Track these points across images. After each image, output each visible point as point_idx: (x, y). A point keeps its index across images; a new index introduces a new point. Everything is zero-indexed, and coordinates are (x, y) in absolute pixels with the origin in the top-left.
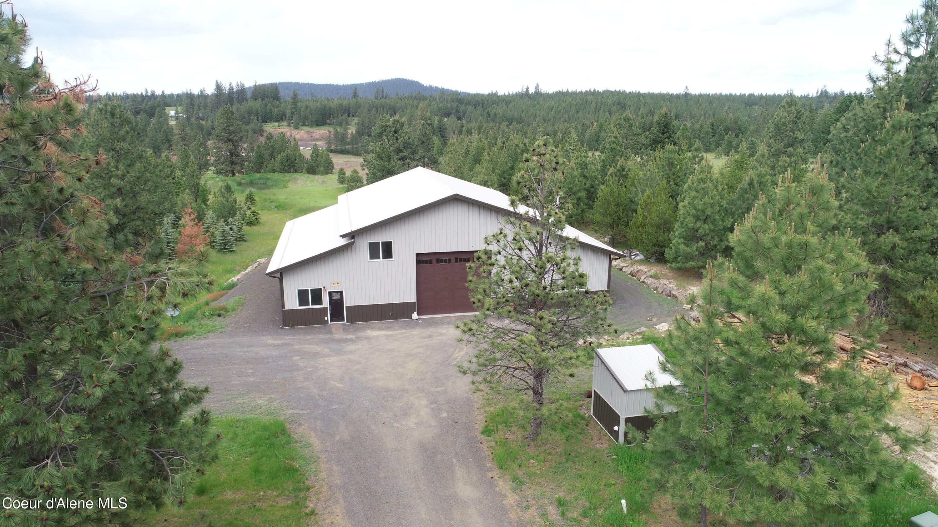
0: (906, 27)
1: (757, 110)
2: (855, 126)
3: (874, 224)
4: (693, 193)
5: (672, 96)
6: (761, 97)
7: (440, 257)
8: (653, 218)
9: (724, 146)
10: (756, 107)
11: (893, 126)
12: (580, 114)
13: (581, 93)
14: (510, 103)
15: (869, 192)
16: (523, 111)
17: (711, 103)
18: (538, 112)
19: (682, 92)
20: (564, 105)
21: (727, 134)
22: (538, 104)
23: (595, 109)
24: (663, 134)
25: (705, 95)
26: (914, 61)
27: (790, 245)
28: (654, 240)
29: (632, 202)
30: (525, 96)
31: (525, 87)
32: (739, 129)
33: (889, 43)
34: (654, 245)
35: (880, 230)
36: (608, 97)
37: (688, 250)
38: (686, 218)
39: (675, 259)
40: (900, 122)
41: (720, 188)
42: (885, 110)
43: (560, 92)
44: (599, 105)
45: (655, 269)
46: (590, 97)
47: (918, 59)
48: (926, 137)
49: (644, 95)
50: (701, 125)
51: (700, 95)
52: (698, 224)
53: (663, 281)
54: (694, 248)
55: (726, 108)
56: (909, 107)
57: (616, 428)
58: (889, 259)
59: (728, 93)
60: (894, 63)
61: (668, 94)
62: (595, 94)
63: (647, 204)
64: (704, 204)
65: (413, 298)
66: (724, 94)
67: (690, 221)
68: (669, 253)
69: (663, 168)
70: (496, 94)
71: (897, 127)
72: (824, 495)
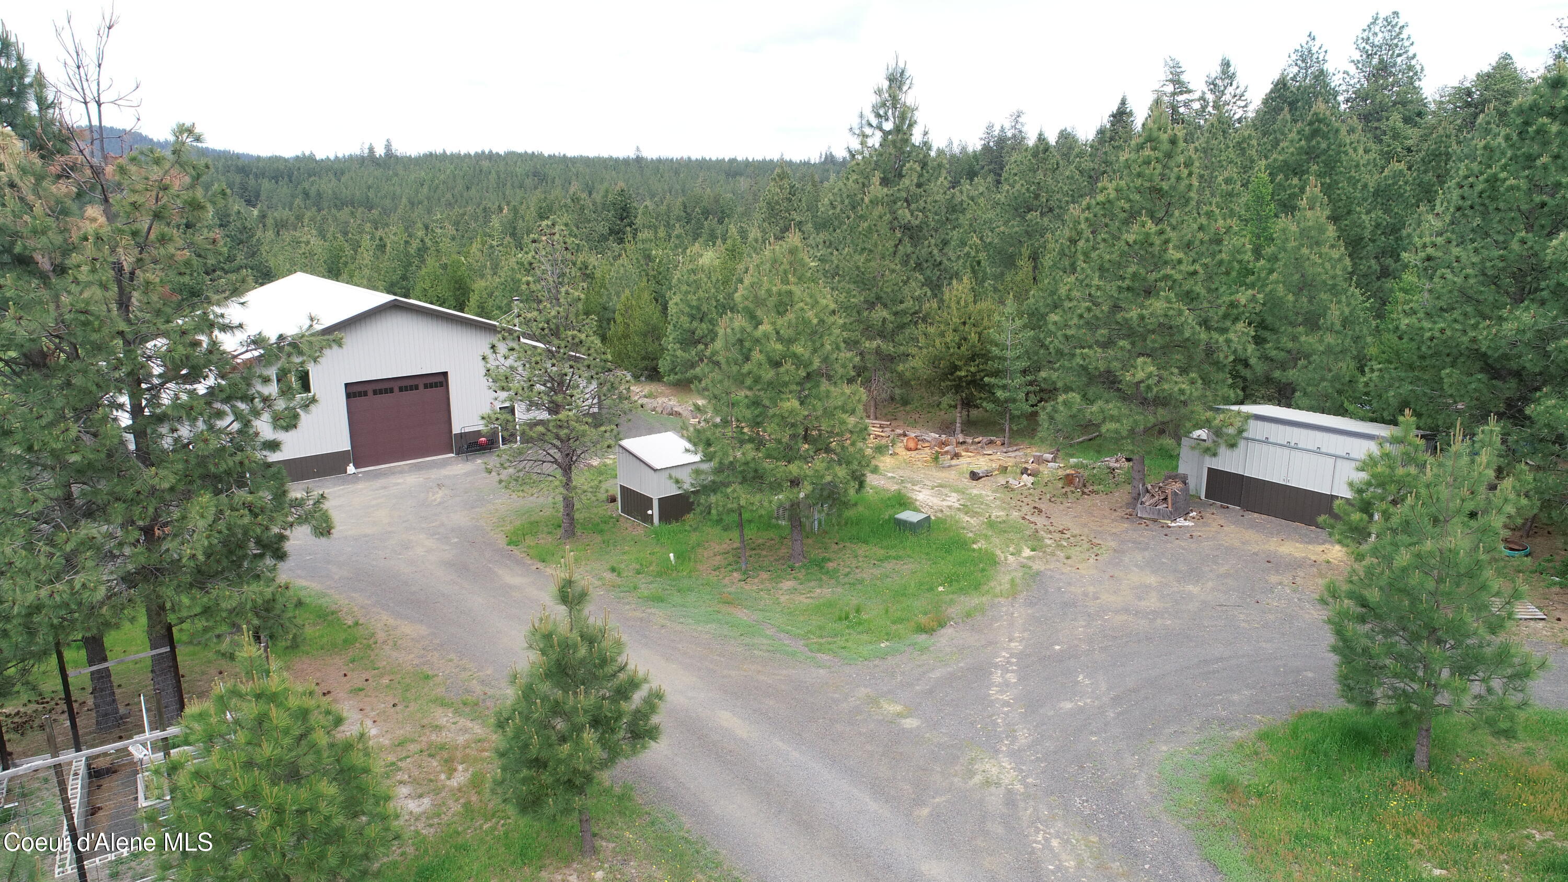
0: (875, 99)
1: (743, 183)
2: (842, 202)
3: (866, 301)
4: (684, 288)
5: (617, 160)
6: (747, 164)
7: (378, 387)
8: (637, 325)
9: (705, 236)
10: (742, 179)
11: (871, 202)
12: (473, 192)
13: (468, 156)
14: (343, 173)
15: (858, 268)
16: (369, 188)
17: (677, 173)
18: (399, 191)
19: (632, 155)
20: (442, 177)
21: (706, 219)
22: (397, 175)
23: (498, 184)
24: (622, 219)
25: (667, 160)
26: (886, 134)
27: (780, 294)
28: (643, 352)
29: (605, 309)
30: (368, 161)
31: (367, 146)
32: (723, 212)
33: (861, 116)
34: (644, 358)
35: (871, 305)
36: (516, 163)
37: (686, 356)
38: (679, 318)
39: (673, 370)
40: (877, 197)
41: (714, 279)
42: (864, 185)
43: (431, 154)
44: (502, 176)
45: (648, 388)
46: (485, 164)
47: (889, 132)
48: (900, 212)
49: (574, 160)
50: (668, 205)
51: (659, 161)
52: (695, 324)
53: (660, 400)
54: (694, 353)
55: (700, 180)
56: (885, 182)
57: (650, 512)
58: (881, 335)
59: (700, 158)
60: (867, 136)
61: (611, 158)
62: (491, 157)
63: (628, 308)
64: (699, 299)
65: (345, 445)
66: (693, 158)
67: (685, 320)
68: (663, 365)
69: (638, 262)
70: (311, 158)
71: (874, 202)
72: (822, 477)
